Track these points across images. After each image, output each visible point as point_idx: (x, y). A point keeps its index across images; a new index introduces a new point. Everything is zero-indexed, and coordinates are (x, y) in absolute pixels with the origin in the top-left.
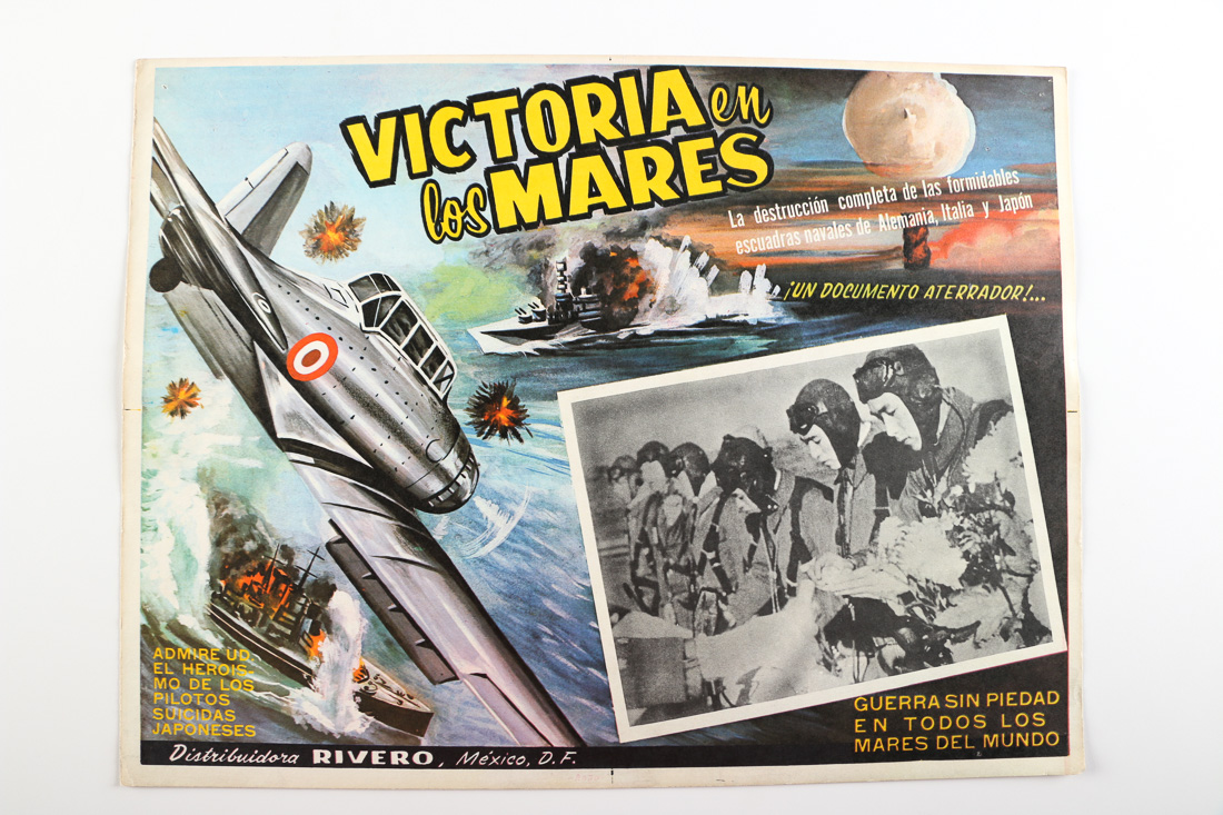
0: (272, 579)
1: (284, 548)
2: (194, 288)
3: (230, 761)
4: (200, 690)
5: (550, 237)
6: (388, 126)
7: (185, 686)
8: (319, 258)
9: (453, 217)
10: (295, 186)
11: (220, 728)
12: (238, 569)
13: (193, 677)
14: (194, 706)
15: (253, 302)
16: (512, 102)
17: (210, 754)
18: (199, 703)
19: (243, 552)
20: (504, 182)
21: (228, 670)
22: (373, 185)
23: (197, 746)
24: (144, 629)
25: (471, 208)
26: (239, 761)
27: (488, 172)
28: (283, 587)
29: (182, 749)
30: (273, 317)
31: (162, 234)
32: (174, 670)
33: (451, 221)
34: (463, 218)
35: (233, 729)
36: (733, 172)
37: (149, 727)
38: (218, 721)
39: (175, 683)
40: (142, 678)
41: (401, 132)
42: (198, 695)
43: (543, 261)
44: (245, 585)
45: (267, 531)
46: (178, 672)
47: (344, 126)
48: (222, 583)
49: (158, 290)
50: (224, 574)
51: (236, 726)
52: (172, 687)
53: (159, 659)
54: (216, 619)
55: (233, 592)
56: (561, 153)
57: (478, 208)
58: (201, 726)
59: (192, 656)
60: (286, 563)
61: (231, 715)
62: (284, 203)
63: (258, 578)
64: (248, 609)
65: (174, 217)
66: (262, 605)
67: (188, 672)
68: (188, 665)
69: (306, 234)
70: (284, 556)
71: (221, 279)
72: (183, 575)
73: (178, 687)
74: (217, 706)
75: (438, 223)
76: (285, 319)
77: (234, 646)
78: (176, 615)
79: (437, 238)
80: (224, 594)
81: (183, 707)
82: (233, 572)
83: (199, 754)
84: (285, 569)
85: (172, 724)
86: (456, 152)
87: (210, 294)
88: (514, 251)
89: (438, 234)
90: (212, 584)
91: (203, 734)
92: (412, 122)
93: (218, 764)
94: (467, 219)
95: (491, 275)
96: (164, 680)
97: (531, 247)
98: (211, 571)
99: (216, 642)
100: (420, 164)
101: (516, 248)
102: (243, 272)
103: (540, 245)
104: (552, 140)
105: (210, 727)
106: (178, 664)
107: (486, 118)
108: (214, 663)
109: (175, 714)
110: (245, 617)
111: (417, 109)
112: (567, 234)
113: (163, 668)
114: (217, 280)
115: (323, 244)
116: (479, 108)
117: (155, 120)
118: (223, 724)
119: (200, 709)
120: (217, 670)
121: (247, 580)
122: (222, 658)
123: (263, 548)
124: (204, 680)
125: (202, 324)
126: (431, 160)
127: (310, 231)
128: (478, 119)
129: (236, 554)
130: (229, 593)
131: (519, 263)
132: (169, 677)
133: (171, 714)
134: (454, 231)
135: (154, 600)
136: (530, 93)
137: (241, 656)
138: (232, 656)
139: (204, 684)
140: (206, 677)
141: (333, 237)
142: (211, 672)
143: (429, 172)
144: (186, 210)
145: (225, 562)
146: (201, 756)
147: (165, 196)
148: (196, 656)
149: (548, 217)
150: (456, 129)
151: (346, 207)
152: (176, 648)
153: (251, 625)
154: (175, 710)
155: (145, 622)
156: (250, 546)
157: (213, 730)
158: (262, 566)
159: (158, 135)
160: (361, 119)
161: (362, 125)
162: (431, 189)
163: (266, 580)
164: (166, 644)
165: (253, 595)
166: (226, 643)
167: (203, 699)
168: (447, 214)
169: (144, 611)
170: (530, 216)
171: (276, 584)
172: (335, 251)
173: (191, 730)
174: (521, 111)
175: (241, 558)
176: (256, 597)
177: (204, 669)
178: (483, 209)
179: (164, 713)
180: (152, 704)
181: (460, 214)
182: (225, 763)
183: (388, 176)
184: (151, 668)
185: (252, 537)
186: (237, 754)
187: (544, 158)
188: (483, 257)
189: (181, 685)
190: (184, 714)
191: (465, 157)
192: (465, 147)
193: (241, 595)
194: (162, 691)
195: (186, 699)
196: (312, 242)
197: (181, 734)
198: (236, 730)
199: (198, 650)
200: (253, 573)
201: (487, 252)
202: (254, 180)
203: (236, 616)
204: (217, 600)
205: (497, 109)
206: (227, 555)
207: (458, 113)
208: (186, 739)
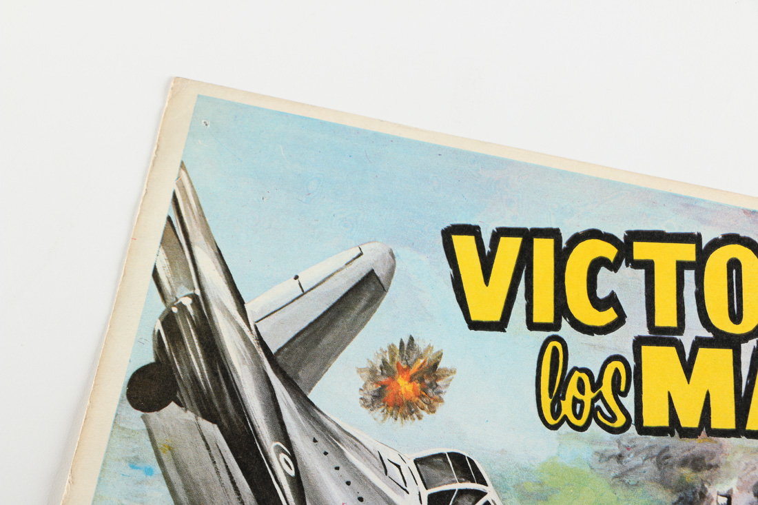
2: (190, 416)
5: (713, 455)
6: (509, 249)
8: (378, 413)
9: (579, 396)
10: (363, 303)
15: (272, 454)
16: (688, 252)
20: (660, 361)
22: (475, 325)
25: (606, 389)
27: (639, 343)
30: (297, 483)
31: (159, 327)
33: (575, 401)
34: (594, 401)
41: (525, 261)
43: (698, 488)
47: (448, 233)
49: (137, 406)
56: (747, 337)
57: (616, 392)
62: (343, 323)
65: (182, 307)
69: (366, 374)
71: (231, 410)
75: (557, 398)
76: (314, 491)
79: (551, 421)
86: (599, 304)
87: (211, 430)
88: (659, 464)
89: (555, 416)
92: (543, 250)
94: (599, 403)
95: (621, 491)
97: (684, 463)
100: (544, 311)
101: (662, 459)
102: (266, 408)
103: (697, 463)
104: (736, 317)
107: (648, 267)
111: (554, 234)
112: (739, 455)
114: (226, 412)
115: (389, 393)
116: (641, 250)
117: (182, 166)
125: (191, 470)
126: (561, 308)
127: (373, 371)
128: (637, 265)
131: (664, 483)
134: (578, 417)
136: (715, 244)
141: (405, 387)
143: (556, 326)
144: (200, 302)
147: (175, 274)
149: (715, 424)
150: (603, 272)
151: (430, 348)
159: (182, 188)
160: (473, 231)
161: (472, 238)
162: (555, 350)
168: (572, 390)
170: (690, 419)
172: (404, 408)
174: (699, 267)
178: (625, 394)
181: (589, 395)
183: (496, 317)
187: (720, 340)
188: (614, 463)
191: (610, 315)
192: (612, 301)
196: (373, 388)
201: (620, 457)
202: (308, 280)
205: (665, 257)
207: (610, 252)
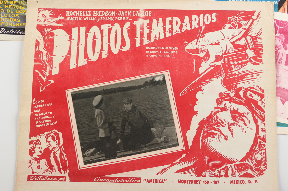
3: (17, 33)
4: (10, 13)
7: (6, 12)
11: (16, 24)
13: (8, 9)
14: (8, 17)
17: (12, 31)
18: (9, 16)
21: (19, 7)
23: (9, 29)
26: (20, 33)
29: (3, 30)
32: (3, 7)
35: (19, 24)
38: (15, 22)
39: (2, 11)
42: (9, 14)
46: (4, 7)
51: (20, 23)
58: (10, 23)
59: (8, 3)
61: (19, 20)
67: (7, 8)
68: (7, 6)
73: (3, 12)
74: (15, 18)
77: (21, 1)
81: (5, 18)
83: (8, 31)
91: (10, 25)
105: (12, 24)
106: (3, 5)
108: (15, 5)
109: (2, 19)
118: (16, 23)
119: (10, 18)
120: (15, 7)
122: (17, 4)
124: (11, 10)
137: (23, 3)
138: (20, 3)
139: (11, 11)
140: (12, 9)
142: (14, 8)
146: (9, 32)
148: (9, 3)
154: (2, 18)
157: (13, 24)
167: (11, 15)
173: (6, 24)
177: (12, 7)
182: (16, 34)
186: (20, 31)
189: (4, 11)
190: (5, 20)
195: (6, 15)
197: (3, 25)
198: (20, 24)
199: (10, 1)
208: (5, 27)
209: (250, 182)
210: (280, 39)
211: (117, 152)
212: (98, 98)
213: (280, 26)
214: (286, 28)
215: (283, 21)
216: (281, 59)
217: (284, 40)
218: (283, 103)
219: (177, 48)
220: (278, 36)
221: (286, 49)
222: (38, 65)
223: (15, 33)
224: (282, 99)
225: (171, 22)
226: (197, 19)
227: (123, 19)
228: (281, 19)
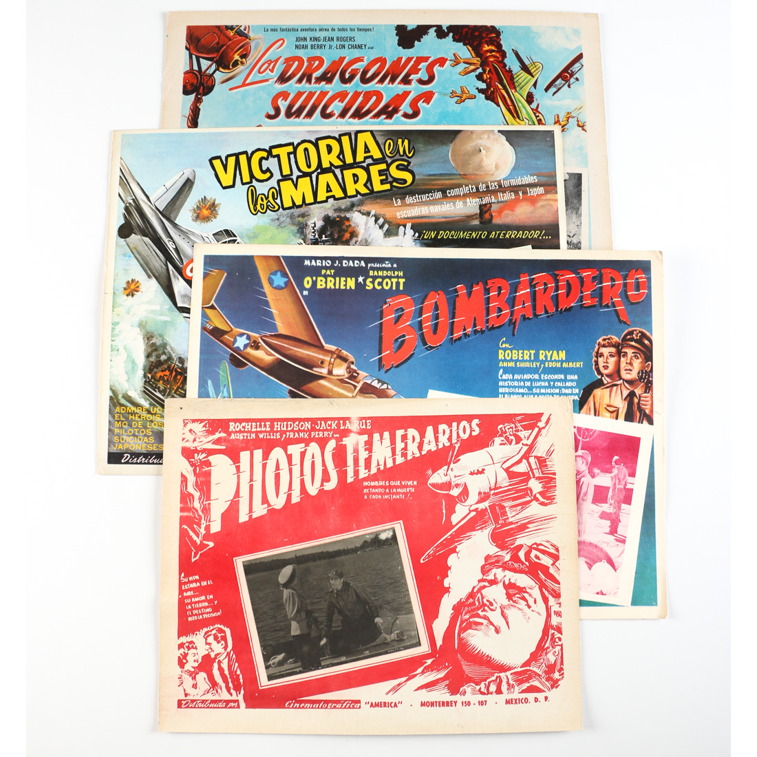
0: (174, 373)
1: (180, 358)
2: (139, 237)
3: (151, 462)
4: (137, 428)
5: (308, 212)
6: (232, 160)
7: (130, 426)
8: (198, 222)
9: (262, 203)
10: (187, 189)
11: (147, 446)
12: (157, 368)
13: (134, 421)
14: (134, 435)
15: (167, 243)
16: (290, 149)
17: (141, 459)
18: (137, 434)
19: (160, 360)
20: (287, 186)
21: (151, 417)
22: (224, 188)
23: (136, 455)
24: (111, 398)
25: (270, 198)
26: (155, 462)
27: (279, 182)
28: (179, 377)
29: (127, 456)
30: (177, 250)
31: (124, 211)
32: (125, 418)
33: (261, 204)
34: (267, 203)
35: (153, 446)
36: (396, 180)
37: (112, 446)
38: (145, 442)
39: (125, 424)
40: (110, 422)
41: (237, 163)
42: (136, 430)
43: (305, 223)
44: (161, 376)
45: (172, 350)
46: (127, 419)
47: (211, 161)
48: (150, 376)
49: (122, 238)
50: (150, 371)
52: (124, 426)
53: (118, 413)
54: (146, 393)
55: (155, 380)
56: (313, 172)
57: (274, 198)
58: (137, 445)
59: (134, 411)
60: (181, 365)
61: (152, 439)
62: (182, 197)
63: (167, 373)
64: (162, 388)
65: (130, 203)
66: (169, 386)
67: (132, 419)
68: (132, 415)
69: (192, 211)
70: (180, 362)
71: (152, 232)
72: (130, 373)
73: (127, 426)
74: (145, 435)
75: (255, 206)
76: (182, 251)
77: (154, 406)
78: (127, 391)
79: (255, 213)
80: (150, 381)
81: (129, 436)
82: (155, 370)
83: (136, 459)
84: (180, 368)
85: (123, 444)
86: (264, 172)
87: (147, 240)
88: (291, 219)
89: (255, 211)
90: (145, 376)
91: (138, 449)
92: (243, 159)
93: (145, 463)
94: (269, 203)
95: (280, 230)
96: (120, 422)
97: (299, 216)
98: (144, 370)
99: (146, 404)
100: (246, 178)
101: (292, 217)
102: (162, 229)
103: (303, 215)
104: (309, 166)
105: (142, 446)
106: (127, 415)
107: (278, 156)
108: (144, 414)
109: (125, 439)
110: (160, 392)
111: (245, 153)
112: (316, 210)
113: (119, 417)
114: (150, 233)
115: (201, 216)
116: (275, 152)
117: (121, 158)
118: (148, 444)
119: (137, 437)
120: (146, 418)
121: (162, 374)
122: (149, 412)
123: (170, 358)
125: (143, 253)
126: (252, 176)
127: (194, 210)
128: (274, 157)
129: (157, 361)
130: (153, 380)
131: (293, 224)
132: (122, 421)
133: (123, 439)
134: (263, 209)
135: (116, 384)
136: (299, 144)
137: (158, 411)
138: (153, 411)
139: (139, 424)
140: (140, 421)
141: (205, 212)
142: (143, 419)
143: (251, 182)
144: (135, 200)
145: (151, 366)
147: (125, 194)
148: (136, 411)
149: (307, 202)
150: (264, 161)
151: (211, 198)
152: (126, 407)
153: (163, 395)
154: (125, 437)
155: (112, 395)
156: (163, 358)
158: (169, 367)
159: (123, 166)
160: (219, 157)
161: (219, 160)
162: (252, 190)
163: (171, 374)
164: (122, 405)
165: (164, 381)
166: (151, 404)
167: (138, 432)
168: (259, 201)
169: (111, 389)
170: (299, 202)
171: (176, 376)
172: (206, 219)
173: (132, 447)
174: (295, 153)
175: (159, 364)
176: (166, 382)
177: (140, 417)
178: (277, 199)
179: (119, 439)
180: (114, 434)
181: (265, 201)
182: (149, 463)
183: (231, 184)
184: (114, 417)
185: (164, 353)
186: (154, 459)
187: (305, 175)
188: (276, 221)
190: (129, 439)
191: (268, 175)
192: (268, 170)
193: (159, 381)
194: (119, 428)
195: (130, 432)
196: (195, 215)
197: (127, 449)
198: (155, 447)
199: (137, 408)
200: (165, 371)
201: (278, 219)
202: (168, 186)
203: (156, 391)
204: (147, 384)
205: (283, 152)
206: (152, 362)
207: (265, 154)
208: (130, 452)
209: (536, 700)
210: (584, 460)
211: (321, 659)
212: (287, 571)
213: (583, 438)
214: (593, 440)
215: (587, 430)
216: (586, 494)
217: (590, 461)
218: (590, 566)
219: (415, 483)
220: (581, 454)
221: (593, 477)
222: (187, 516)
223: (146, 461)
224: (589, 561)
225: (404, 438)
226: (448, 431)
227: (323, 435)
228: (584, 426)
